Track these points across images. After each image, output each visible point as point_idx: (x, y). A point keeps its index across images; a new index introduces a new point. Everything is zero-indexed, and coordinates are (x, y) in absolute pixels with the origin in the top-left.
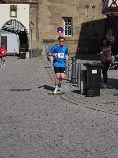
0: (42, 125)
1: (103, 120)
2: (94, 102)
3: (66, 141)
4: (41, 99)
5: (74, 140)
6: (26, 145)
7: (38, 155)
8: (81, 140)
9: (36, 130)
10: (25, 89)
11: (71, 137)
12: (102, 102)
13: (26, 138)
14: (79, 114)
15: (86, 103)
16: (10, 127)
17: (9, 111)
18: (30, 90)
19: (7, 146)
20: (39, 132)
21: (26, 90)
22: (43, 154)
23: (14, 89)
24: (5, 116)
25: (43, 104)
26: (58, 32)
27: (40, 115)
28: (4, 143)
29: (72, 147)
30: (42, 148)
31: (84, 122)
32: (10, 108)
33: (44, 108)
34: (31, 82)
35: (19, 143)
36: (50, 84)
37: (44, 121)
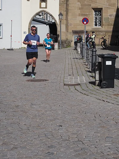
0: (45, 115)
1: (108, 112)
2: (106, 94)
3: (63, 130)
4: (55, 89)
5: (70, 131)
6: (22, 134)
8: (78, 130)
9: (37, 119)
10: (42, 80)
11: (70, 127)
12: (114, 94)
13: (25, 127)
14: (86, 105)
15: (97, 94)
16: (14, 116)
17: (19, 101)
18: (47, 80)
19: (4, 134)
20: (40, 121)
21: (43, 80)
22: (35, 142)
23: (32, 80)
24: (13, 105)
26: (83, 23)
27: (47, 105)
28: (2, 131)
29: (66, 137)
30: (36, 137)
31: (88, 113)
32: (21, 98)
33: (53, 99)
34: (51, 73)
35: (16, 131)
36: (69, 75)
37: (49, 111)
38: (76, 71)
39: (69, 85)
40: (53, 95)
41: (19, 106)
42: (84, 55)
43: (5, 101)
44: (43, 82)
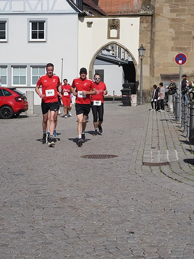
0: (107, 214)
3: (135, 240)
4: (127, 171)
5: (148, 241)
6: (68, 244)
8: (160, 240)
9: (95, 221)
11: (146, 235)
13: (72, 234)
14: (176, 197)
16: (56, 216)
17: (66, 190)
18: (115, 156)
19: (37, 245)
21: (109, 156)
23: (90, 155)
24: (57, 197)
25: (125, 179)
27: (112, 198)
28: (36, 239)
30: (90, 250)
31: (178, 211)
32: (70, 186)
33: (123, 187)
34: (122, 144)
35: (59, 240)
36: (152, 148)
37: (114, 207)
38: (165, 140)
39: (151, 164)
40: (123, 180)
41: (66, 198)
42: (178, 114)
43: (44, 189)
44: (108, 159)
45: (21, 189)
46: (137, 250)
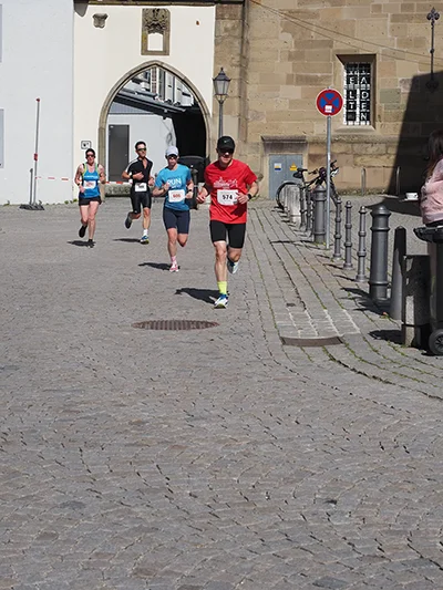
0: (256, 459)
3: (347, 519)
4: (255, 358)
5: (378, 519)
6: (196, 531)
7: (242, 571)
8: (405, 517)
9: (235, 476)
10: (193, 322)
11: (367, 506)
13: (196, 506)
14: (396, 419)
15: (423, 378)
16: (139, 463)
17: (135, 403)
18: (212, 324)
19: (126, 534)
20: (244, 482)
21: (198, 325)
22: (260, 567)
23: (153, 322)
24: (122, 420)
25: (262, 378)
26: (323, 110)
27: (250, 421)
28: (116, 519)
29: (368, 546)
30: (255, 545)
31: (415, 451)
32: (140, 393)
33: (264, 395)
35: (171, 522)
36: (288, 305)
37: (265, 442)
38: (309, 288)
39: (302, 343)
40: (255, 379)
43: (82, 402)
44: (198, 331)
45: (30, 403)
46: (364, 542)
